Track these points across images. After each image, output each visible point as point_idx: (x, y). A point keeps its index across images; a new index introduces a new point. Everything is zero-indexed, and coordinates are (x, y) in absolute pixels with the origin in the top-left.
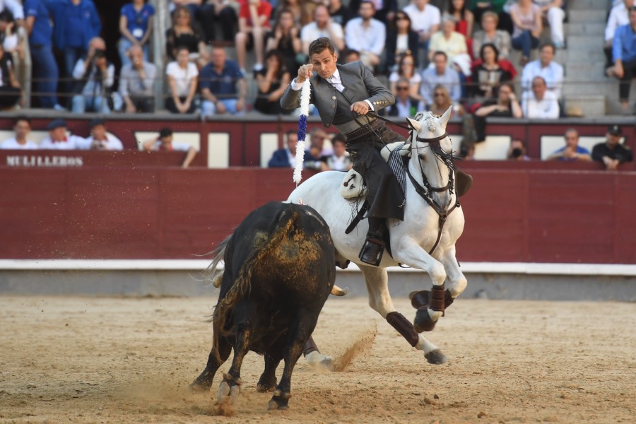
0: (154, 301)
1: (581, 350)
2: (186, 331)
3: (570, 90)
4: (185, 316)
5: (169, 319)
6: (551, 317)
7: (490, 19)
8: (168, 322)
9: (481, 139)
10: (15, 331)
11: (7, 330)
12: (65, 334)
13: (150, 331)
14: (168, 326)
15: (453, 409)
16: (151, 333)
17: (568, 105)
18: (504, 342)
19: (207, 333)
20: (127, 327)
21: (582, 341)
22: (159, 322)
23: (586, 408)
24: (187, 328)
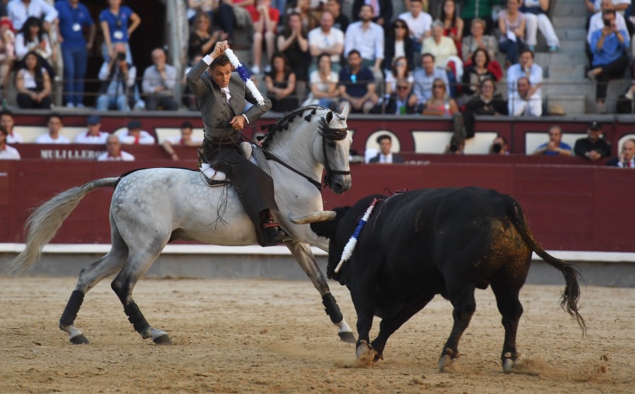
0: (172, 282)
1: (560, 333)
2: (200, 311)
3: (552, 91)
4: (199, 297)
5: (185, 300)
6: (534, 300)
7: (478, 25)
8: (183, 303)
9: (471, 135)
10: (46, 310)
11: (39, 310)
12: (90, 314)
13: (167, 311)
14: (184, 307)
15: (439, 389)
16: (168, 313)
17: (550, 104)
18: (489, 325)
19: (218, 314)
20: (146, 307)
21: (561, 324)
22: (175, 303)
23: (562, 389)
24: (200, 309)
